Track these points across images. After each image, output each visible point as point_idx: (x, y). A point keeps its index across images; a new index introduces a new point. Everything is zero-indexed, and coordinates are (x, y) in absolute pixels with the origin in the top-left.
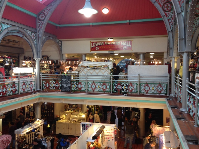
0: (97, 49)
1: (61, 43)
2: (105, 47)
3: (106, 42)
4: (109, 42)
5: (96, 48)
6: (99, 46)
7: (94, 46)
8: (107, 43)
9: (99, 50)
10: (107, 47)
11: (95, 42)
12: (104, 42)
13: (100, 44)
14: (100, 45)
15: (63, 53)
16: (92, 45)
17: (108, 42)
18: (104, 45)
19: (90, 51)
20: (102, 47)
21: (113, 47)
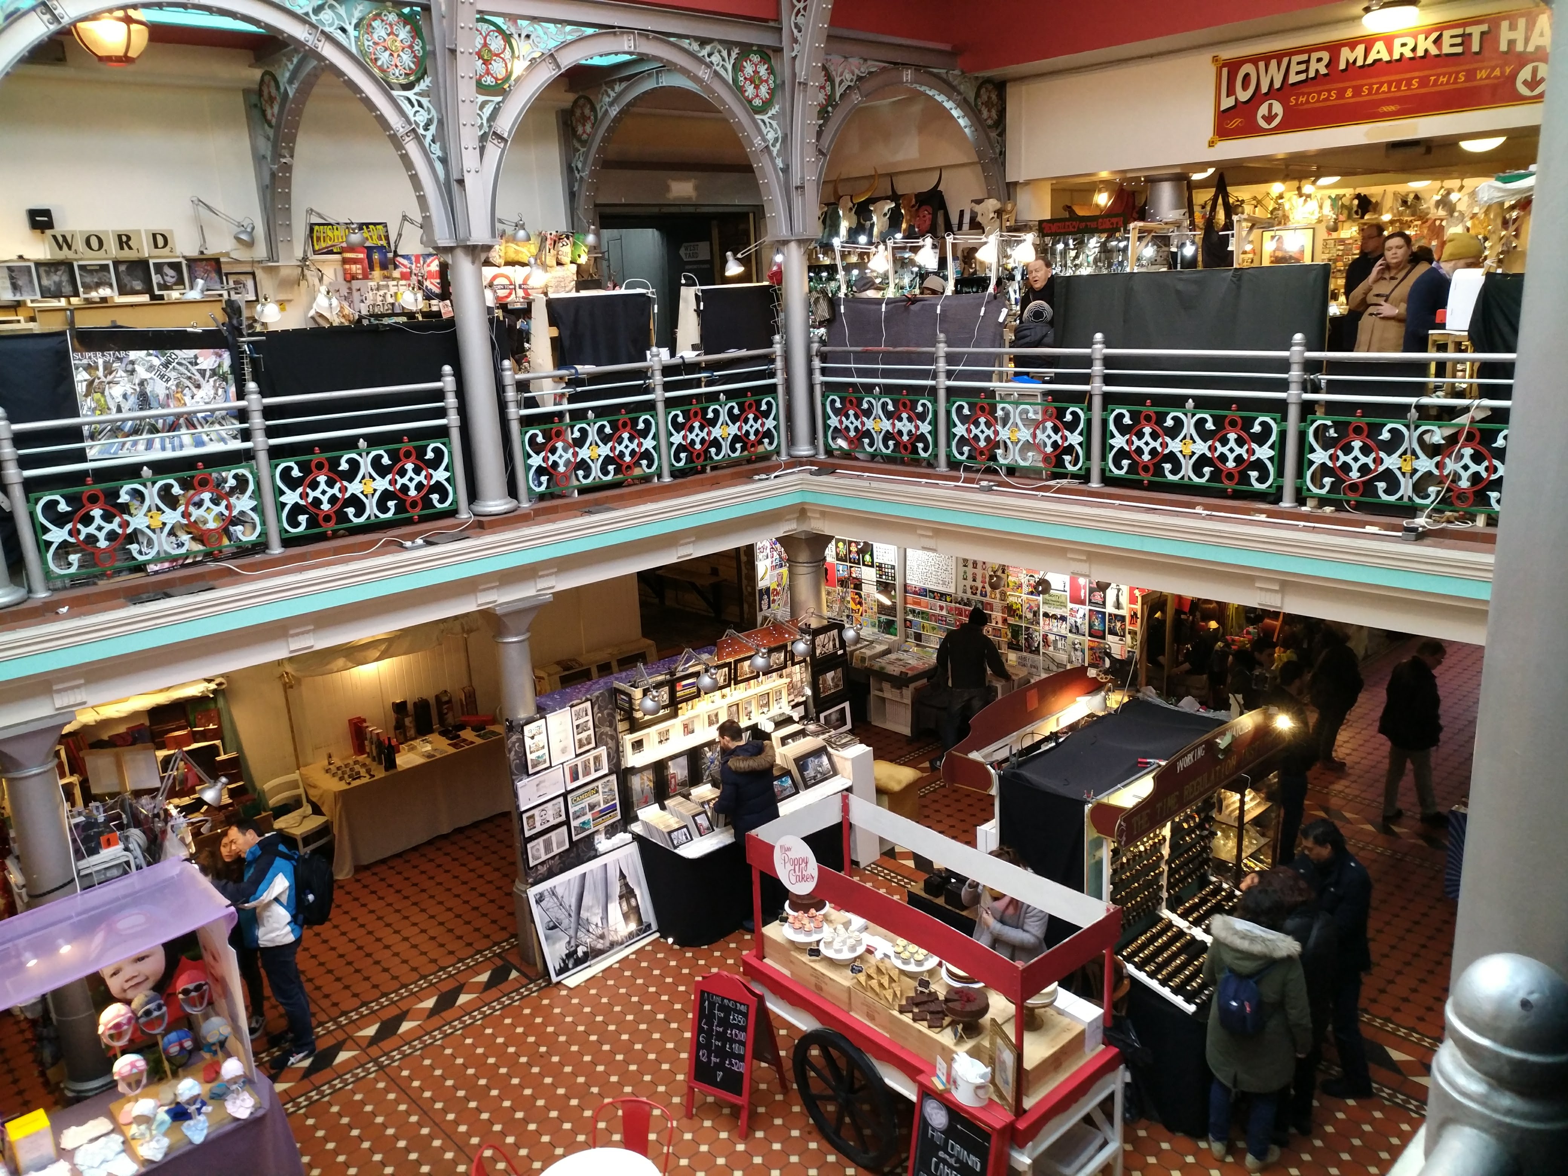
2: (1341, 94)
5: (1263, 110)
7: (1244, 96)
9: (1284, 127)
10: (1357, 91)
13: (1294, 68)
14: (1293, 79)
16: (1231, 92)
17: (1369, 42)
18: (1333, 75)
19: (1211, 144)
20: (1312, 99)
21: (1409, 84)
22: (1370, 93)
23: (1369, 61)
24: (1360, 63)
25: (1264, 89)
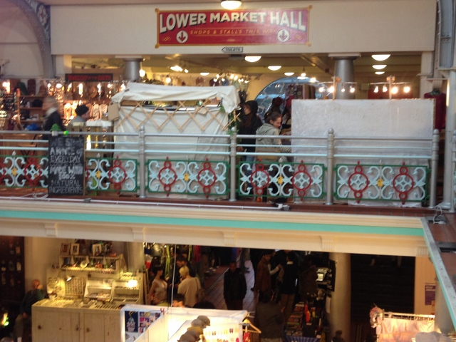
0: (182, 38)
1: (48, 13)
2: (212, 32)
3: (215, 13)
4: (226, 15)
5: (179, 35)
6: (187, 28)
7: (171, 28)
8: (218, 15)
9: (189, 43)
10: (218, 32)
11: (175, 13)
12: (208, 13)
13: (191, 19)
14: (191, 23)
15: (53, 52)
16: (164, 25)
17: (222, 13)
18: (208, 24)
19: (157, 47)
20: (200, 33)
21: (238, 31)
22: (223, 33)
23: (222, 20)
24: (218, 20)
25: (179, 26)
